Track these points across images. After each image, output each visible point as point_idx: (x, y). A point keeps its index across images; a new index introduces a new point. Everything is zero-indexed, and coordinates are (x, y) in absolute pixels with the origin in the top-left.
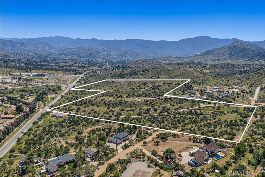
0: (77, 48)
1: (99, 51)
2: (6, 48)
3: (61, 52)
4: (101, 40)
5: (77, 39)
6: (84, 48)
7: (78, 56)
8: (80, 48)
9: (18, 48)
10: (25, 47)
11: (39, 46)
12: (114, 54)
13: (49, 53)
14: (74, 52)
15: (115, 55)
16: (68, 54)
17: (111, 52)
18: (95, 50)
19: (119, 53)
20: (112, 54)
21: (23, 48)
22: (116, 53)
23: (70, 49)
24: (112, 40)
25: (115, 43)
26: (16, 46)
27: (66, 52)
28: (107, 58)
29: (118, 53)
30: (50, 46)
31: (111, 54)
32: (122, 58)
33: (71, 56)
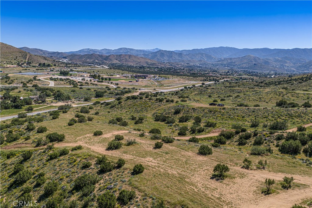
0: (239, 57)
1: (269, 61)
2: (163, 58)
3: (218, 63)
4: (275, 49)
5: (243, 49)
6: (248, 58)
7: (238, 67)
8: (244, 58)
9: (174, 59)
10: (182, 58)
11: (197, 57)
12: (291, 65)
13: (205, 63)
14: (235, 62)
15: (293, 66)
16: (226, 65)
17: (286, 63)
18: (262, 60)
19: (299, 64)
20: (288, 65)
21: (180, 59)
22: (294, 64)
23: (231, 59)
24: (291, 49)
25: (295, 52)
26: (173, 57)
27: (225, 62)
28: (277, 70)
29: (297, 63)
30: (209, 57)
31: (285, 65)
32: (304, 70)
33: (229, 67)
